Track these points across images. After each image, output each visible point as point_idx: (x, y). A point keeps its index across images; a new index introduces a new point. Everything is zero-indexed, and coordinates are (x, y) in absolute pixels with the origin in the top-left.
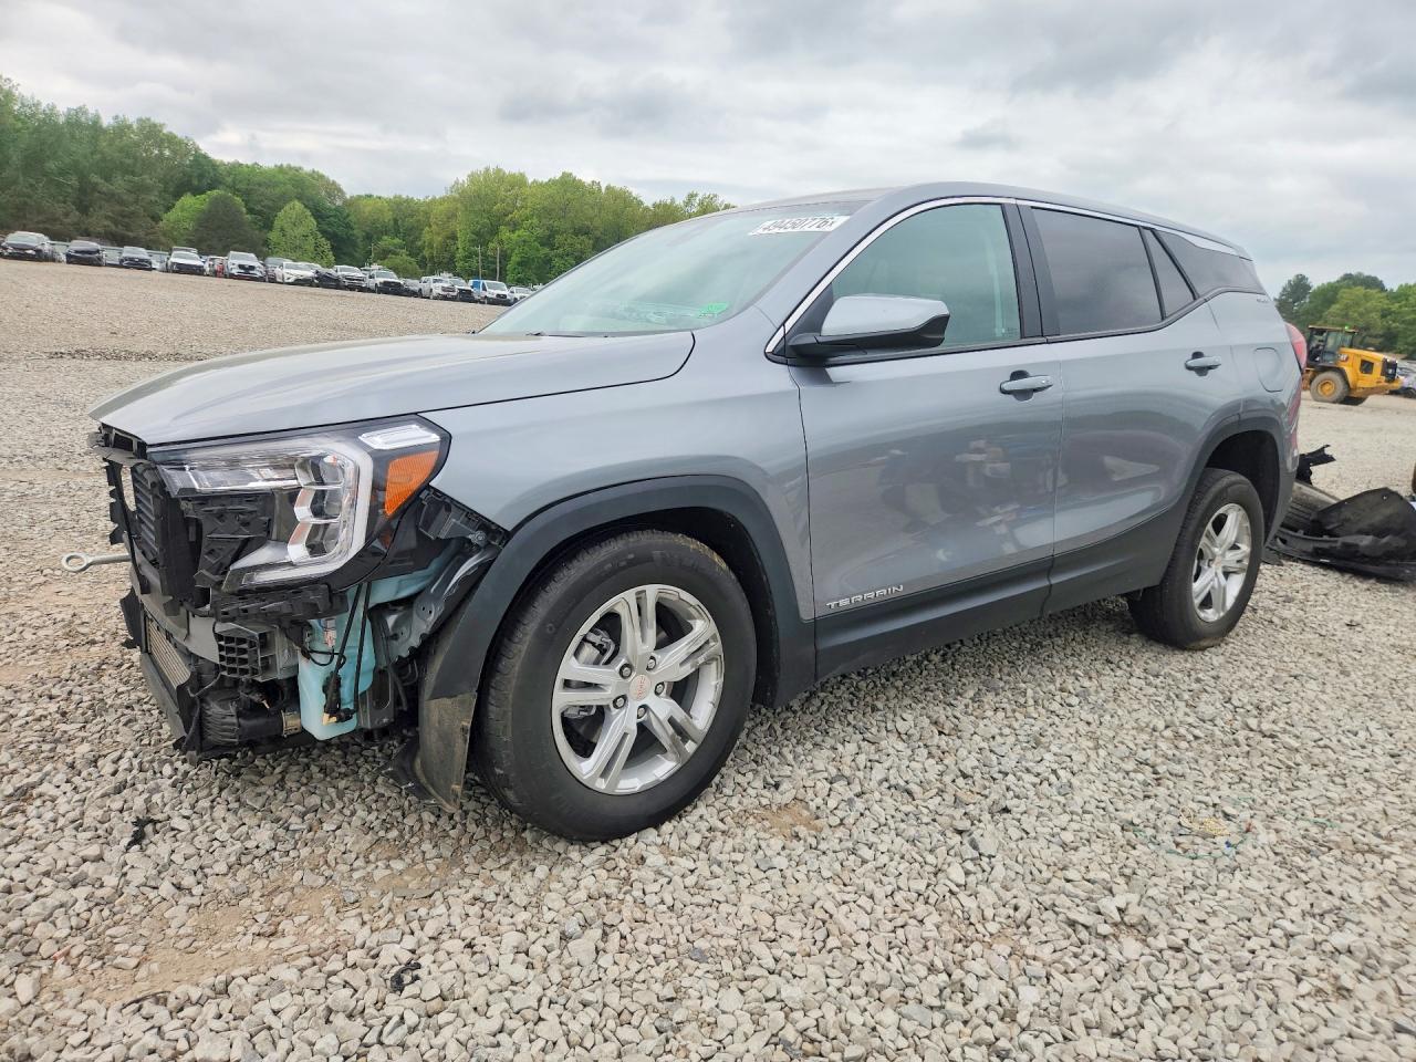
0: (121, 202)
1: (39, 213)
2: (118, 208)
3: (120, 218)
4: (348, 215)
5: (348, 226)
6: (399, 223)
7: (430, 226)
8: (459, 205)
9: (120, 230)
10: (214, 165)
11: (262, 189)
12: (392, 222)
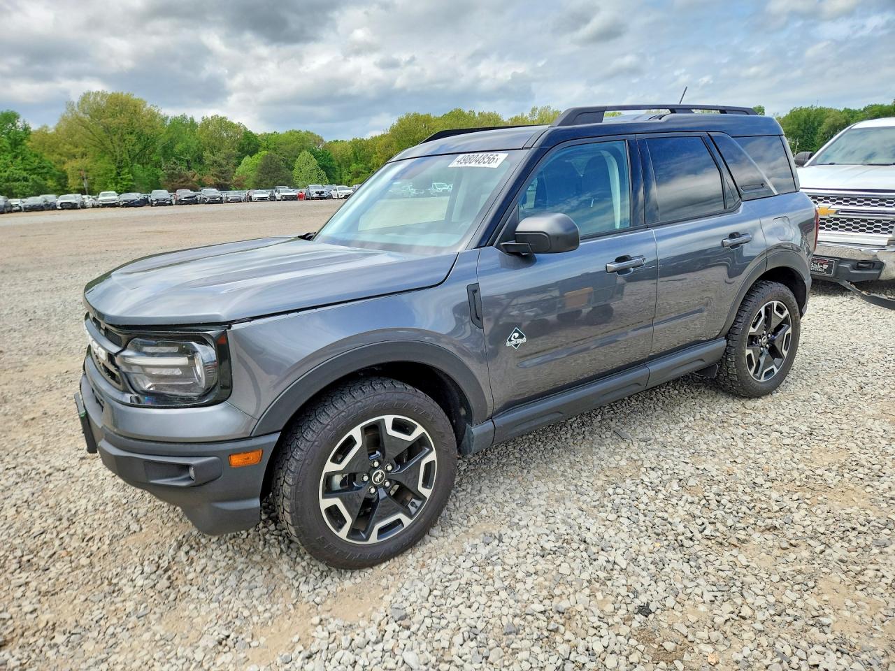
0: (220, 165)
1: (180, 177)
2: (219, 169)
3: (221, 174)
4: (329, 154)
5: (331, 160)
6: (357, 154)
7: (376, 154)
8: (392, 139)
9: (222, 181)
10: (255, 137)
11: (283, 147)
12: (352, 155)
